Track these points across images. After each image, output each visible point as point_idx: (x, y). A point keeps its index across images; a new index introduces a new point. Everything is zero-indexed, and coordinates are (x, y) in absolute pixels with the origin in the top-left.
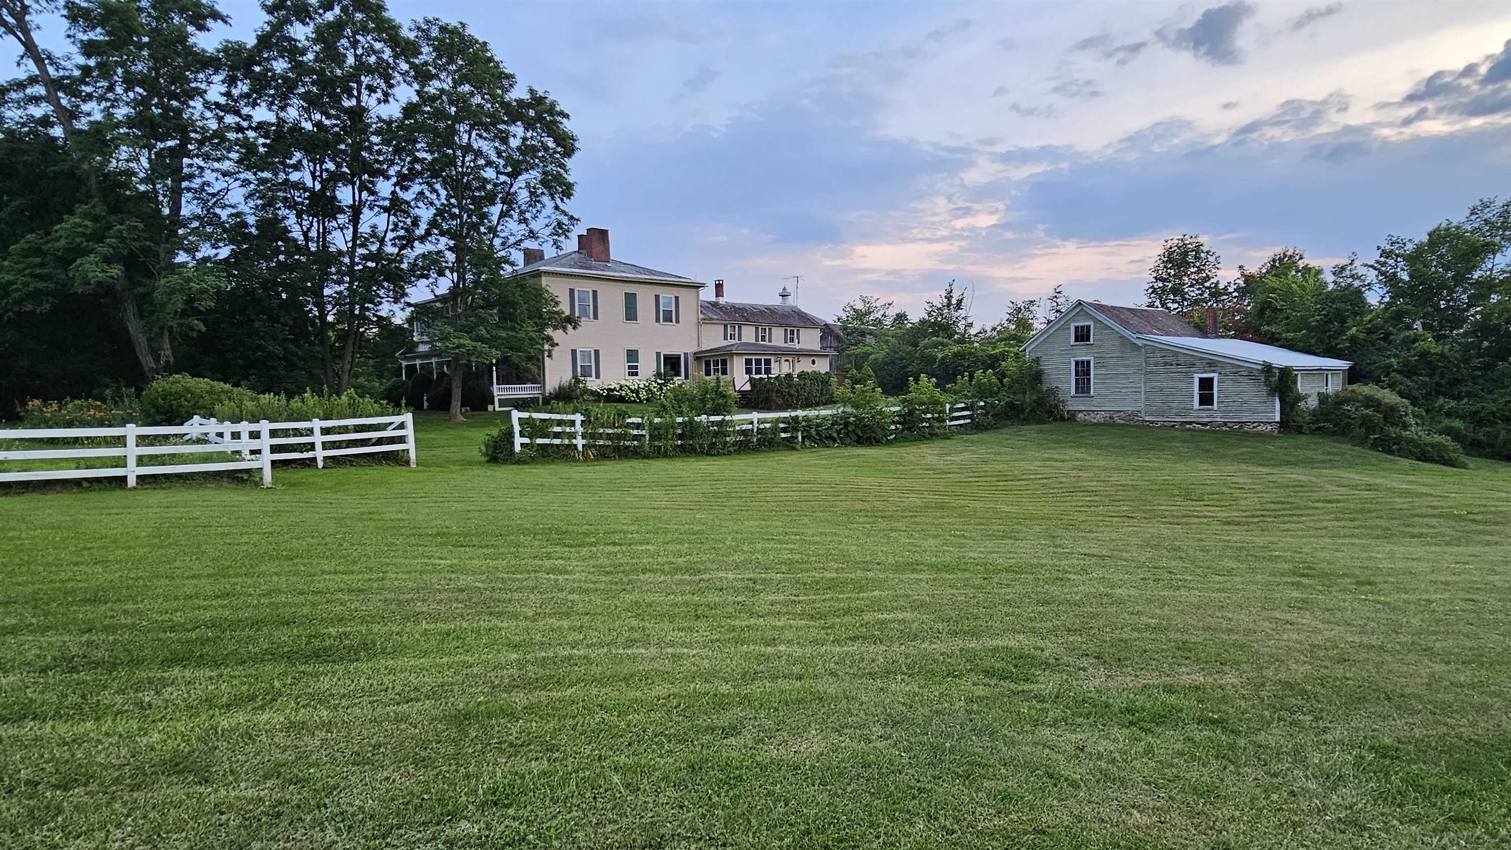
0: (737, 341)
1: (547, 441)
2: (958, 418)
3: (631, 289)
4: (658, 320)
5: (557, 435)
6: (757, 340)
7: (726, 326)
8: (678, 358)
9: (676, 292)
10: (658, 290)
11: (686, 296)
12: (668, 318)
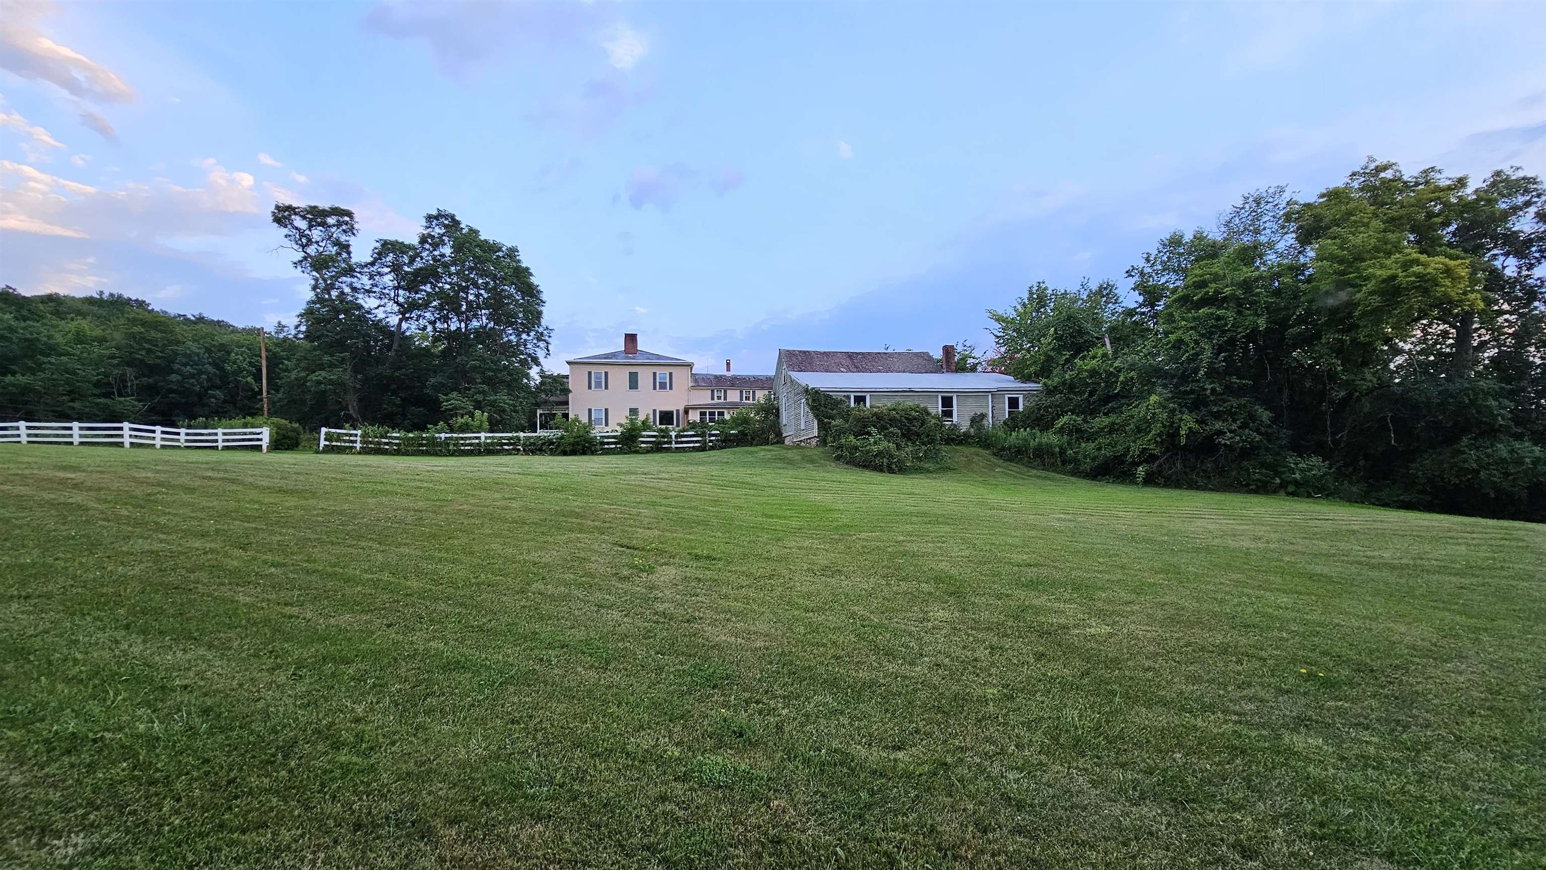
0: (722, 400)
1: (339, 444)
2: (682, 442)
3: (633, 369)
4: (655, 388)
5: (345, 441)
6: (741, 399)
7: (713, 391)
8: (672, 413)
9: (671, 369)
10: (655, 369)
11: (678, 373)
12: (663, 386)
